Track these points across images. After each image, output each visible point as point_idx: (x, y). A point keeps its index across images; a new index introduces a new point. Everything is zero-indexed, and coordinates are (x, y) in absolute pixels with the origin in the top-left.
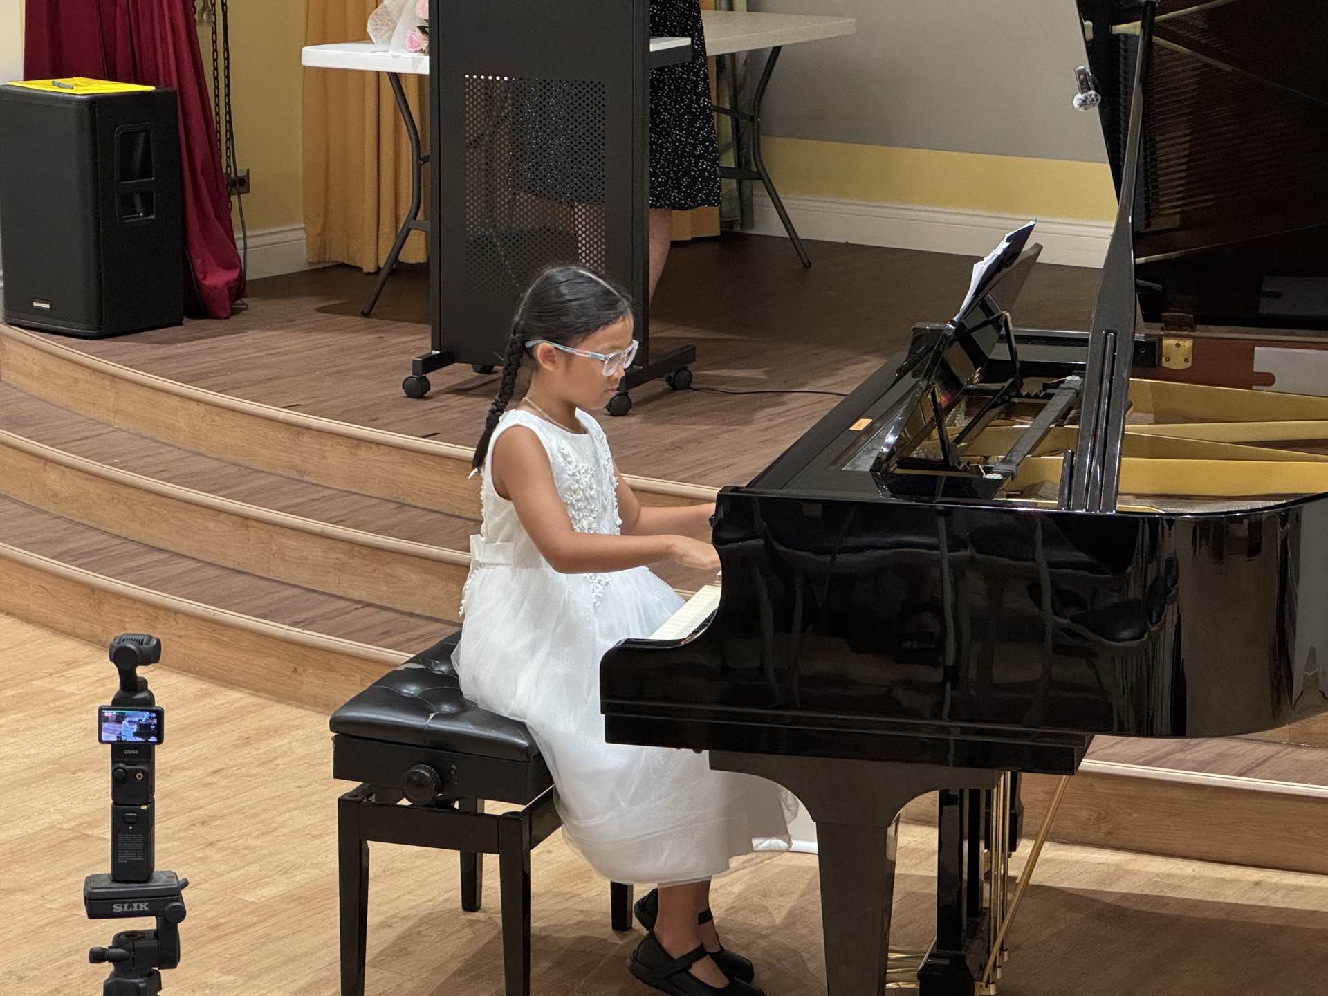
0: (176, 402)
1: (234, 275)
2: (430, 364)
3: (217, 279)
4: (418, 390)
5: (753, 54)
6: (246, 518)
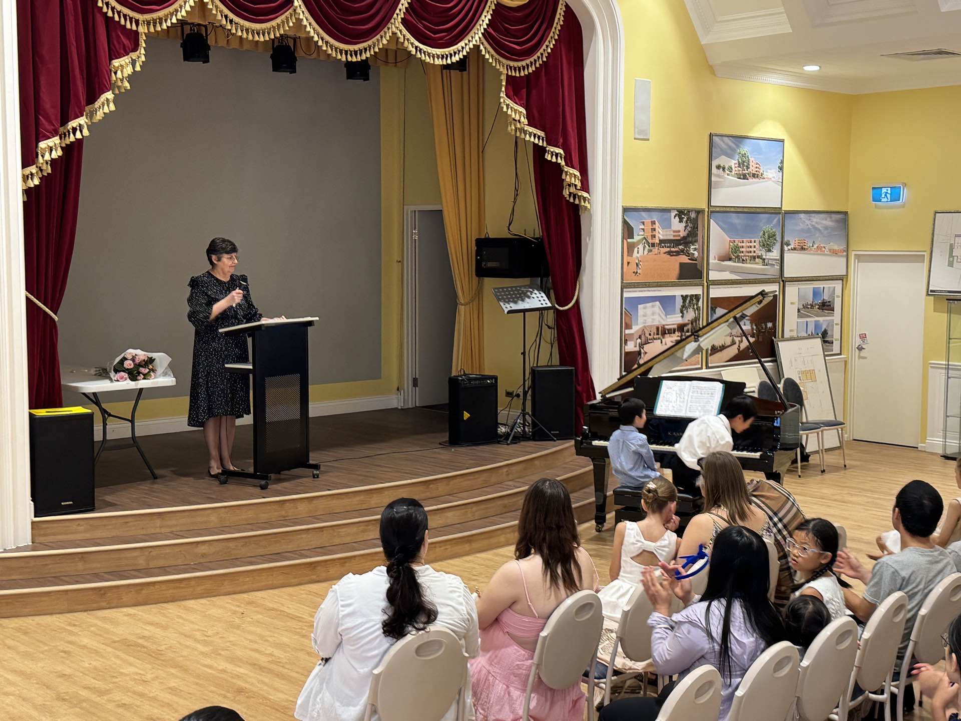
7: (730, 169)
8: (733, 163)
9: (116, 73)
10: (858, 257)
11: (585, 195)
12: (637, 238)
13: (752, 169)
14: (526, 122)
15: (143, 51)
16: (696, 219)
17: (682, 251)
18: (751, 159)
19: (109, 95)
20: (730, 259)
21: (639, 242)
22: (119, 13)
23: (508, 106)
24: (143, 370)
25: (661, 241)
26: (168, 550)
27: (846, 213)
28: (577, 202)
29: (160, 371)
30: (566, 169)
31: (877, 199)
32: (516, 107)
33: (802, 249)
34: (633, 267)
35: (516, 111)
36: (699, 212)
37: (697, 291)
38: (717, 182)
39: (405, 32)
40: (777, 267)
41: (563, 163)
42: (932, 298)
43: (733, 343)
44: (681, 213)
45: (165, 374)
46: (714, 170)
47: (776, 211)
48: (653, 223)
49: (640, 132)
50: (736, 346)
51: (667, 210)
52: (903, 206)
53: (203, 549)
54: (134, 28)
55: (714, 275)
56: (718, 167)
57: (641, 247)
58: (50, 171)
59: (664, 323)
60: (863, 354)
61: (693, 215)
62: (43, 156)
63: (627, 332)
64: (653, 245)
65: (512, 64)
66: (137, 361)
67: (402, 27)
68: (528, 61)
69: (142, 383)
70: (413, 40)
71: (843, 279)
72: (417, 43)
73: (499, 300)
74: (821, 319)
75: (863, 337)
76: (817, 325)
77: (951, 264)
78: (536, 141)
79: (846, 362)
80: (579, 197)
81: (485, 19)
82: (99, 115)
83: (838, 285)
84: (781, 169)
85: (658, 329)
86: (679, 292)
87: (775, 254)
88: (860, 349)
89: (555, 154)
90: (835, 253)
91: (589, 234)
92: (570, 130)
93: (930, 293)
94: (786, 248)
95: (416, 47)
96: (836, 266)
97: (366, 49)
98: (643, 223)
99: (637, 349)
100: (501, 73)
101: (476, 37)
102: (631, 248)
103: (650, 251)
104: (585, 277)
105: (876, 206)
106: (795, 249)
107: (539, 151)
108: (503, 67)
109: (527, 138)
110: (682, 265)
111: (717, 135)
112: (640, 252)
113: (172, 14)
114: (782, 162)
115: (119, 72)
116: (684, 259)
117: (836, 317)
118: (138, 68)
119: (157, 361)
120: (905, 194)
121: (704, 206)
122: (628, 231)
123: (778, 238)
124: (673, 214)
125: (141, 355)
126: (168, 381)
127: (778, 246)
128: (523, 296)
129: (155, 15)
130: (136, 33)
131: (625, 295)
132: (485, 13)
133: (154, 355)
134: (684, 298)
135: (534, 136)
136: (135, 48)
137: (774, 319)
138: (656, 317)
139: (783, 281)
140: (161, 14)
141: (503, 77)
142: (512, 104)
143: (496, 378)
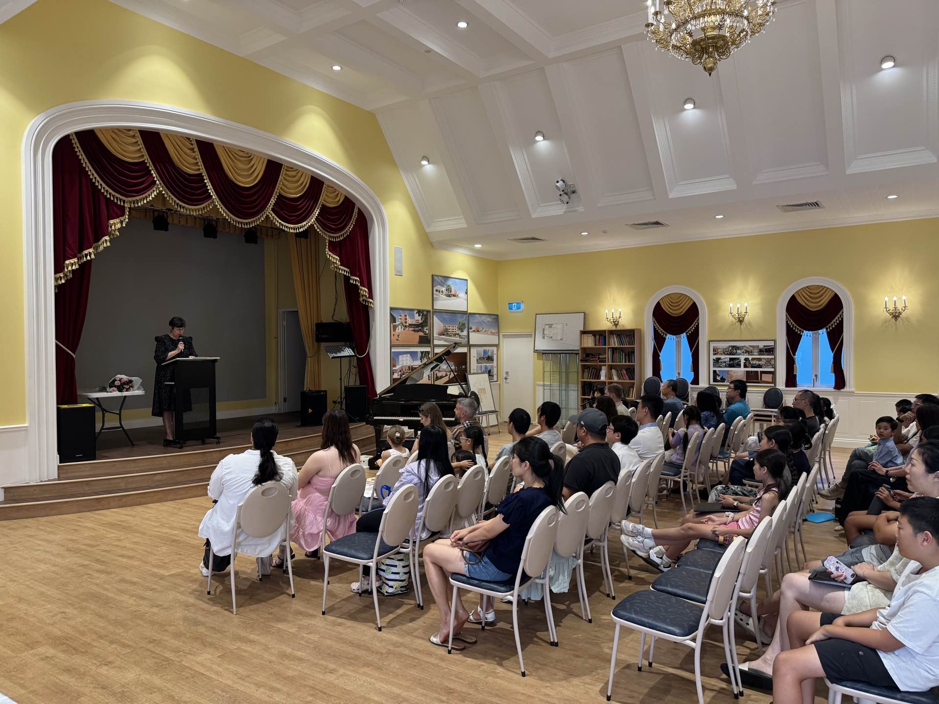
7: (442, 292)
8: (444, 289)
9: (111, 227)
10: (503, 335)
11: (371, 300)
12: (397, 323)
13: (453, 293)
14: (340, 264)
15: (127, 217)
16: (427, 315)
17: (420, 330)
18: (453, 288)
19: (107, 238)
20: (444, 335)
21: (399, 325)
22: (113, 196)
23: (330, 255)
24: (126, 386)
25: (410, 325)
26: (138, 478)
27: (497, 315)
28: (367, 304)
29: (136, 387)
30: (361, 287)
31: (511, 309)
32: (334, 256)
33: (478, 331)
34: (396, 337)
35: (335, 258)
36: (428, 312)
37: (428, 349)
38: (436, 298)
39: (273, 215)
40: (466, 339)
41: (359, 285)
42: (536, 353)
43: (446, 375)
44: (419, 312)
45: (138, 389)
46: (435, 292)
47: (465, 313)
48: (406, 316)
49: (397, 272)
50: (448, 377)
51: (413, 310)
52: (522, 311)
53: (158, 478)
54: (122, 204)
55: (436, 342)
56: (437, 291)
57: (400, 327)
58: (71, 276)
59: (412, 364)
60: (507, 381)
61: (425, 313)
62: (67, 269)
63: (394, 368)
64: (406, 326)
65: (331, 235)
66: (122, 381)
67: (272, 212)
68: (340, 234)
69: (125, 394)
70: (278, 219)
71: (497, 346)
72: (280, 221)
73: (327, 352)
74: (488, 364)
75: (507, 373)
76: (486, 367)
77: (544, 338)
78: (345, 273)
79: (500, 385)
80: (368, 302)
81: (317, 212)
82: (101, 248)
83: (495, 349)
84: (467, 293)
85: (409, 367)
86: (419, 350)
87: (465, 333)
88: (506, 379)
89: (355, 280)
90: (493, 334)
91: (374, 320)
92: (362, 269)
93: (535, 351)
94: (470, 330)
95: (280, 223)
96: (494, 340)
97: (252, 222)
98: (401, 316)
99: (399, 377)
100: (326, 239)
101: (312, 220)
102: (395, 328)
103: (404, 329)
104: (372, 342)
105: (511, 312)
106: (474, 331)
107: (347, 279)
108: (327, 237)
109: (341, 271)
110: (420, 337)
111: (436, 276)
112: (399, 330)
113: (144, 199)
114: (467, 290)
115: (113, 227)
116: (421, 334)
117: (495, 364)
118: (124, 225)
119: (134, 382)
120: (522, 306)
121: (430, 308)
122: (393, 319)
123: (467, 326)
124: (415, 312)
125: (125, 378)
126: (140, 392)
127: (466, 329)
128: (340, 350)
129: (134, 199)
130: (124, 207)
131: (392, 350)
132: (316, 209)
133: (133, 378)
134: (422, 353)
135: (344, 271)
136: (123, 214)
137: (465, 364)
138: (408, 361)
139: (470, 346)
140: (138, 198)
141: (327, 241)
142: (332, 255)
143: (326, 391)
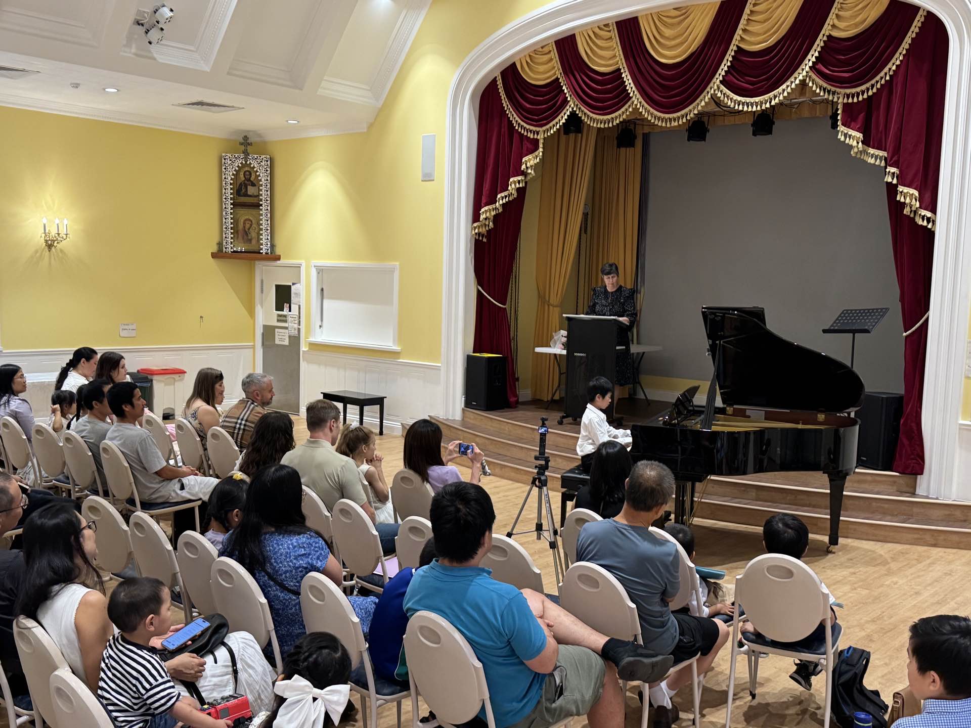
0: (505, 424)
1: (516, 399)
2: (563, 417)
3: (513, 399)
4: (560, 423)
5: (638, 353)
6: (522, 447)
11: (930, 214)
14: (864, 145)
22: (527, 130)
30: (900, 188)
32: (852, 133)
35: (852, 137)
39: (725, 90)
41: (897, 183)
58: (491, 224)
62: (483, 216)
65: (847, 91)
68: (867, 85)
70: (732, 95)
81: (811, 58)
101: (803, 73)
108: (839, 98)
113: (557, 124)
118: (538, 161)
129: (548, 127)
130: (537, 140)
132: (811, 53)
136: (537, 148)
140: (551, 125)
141: (838, 107)
142: (848, 131)
